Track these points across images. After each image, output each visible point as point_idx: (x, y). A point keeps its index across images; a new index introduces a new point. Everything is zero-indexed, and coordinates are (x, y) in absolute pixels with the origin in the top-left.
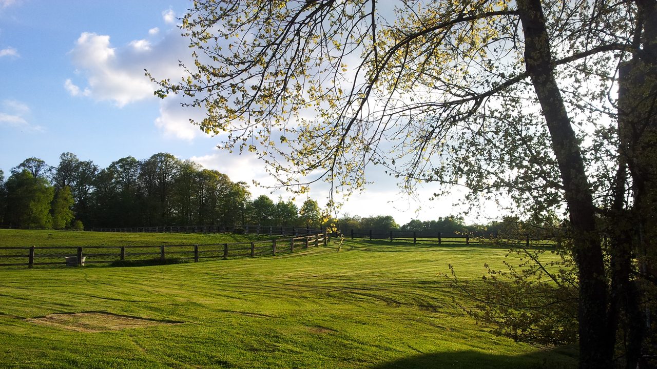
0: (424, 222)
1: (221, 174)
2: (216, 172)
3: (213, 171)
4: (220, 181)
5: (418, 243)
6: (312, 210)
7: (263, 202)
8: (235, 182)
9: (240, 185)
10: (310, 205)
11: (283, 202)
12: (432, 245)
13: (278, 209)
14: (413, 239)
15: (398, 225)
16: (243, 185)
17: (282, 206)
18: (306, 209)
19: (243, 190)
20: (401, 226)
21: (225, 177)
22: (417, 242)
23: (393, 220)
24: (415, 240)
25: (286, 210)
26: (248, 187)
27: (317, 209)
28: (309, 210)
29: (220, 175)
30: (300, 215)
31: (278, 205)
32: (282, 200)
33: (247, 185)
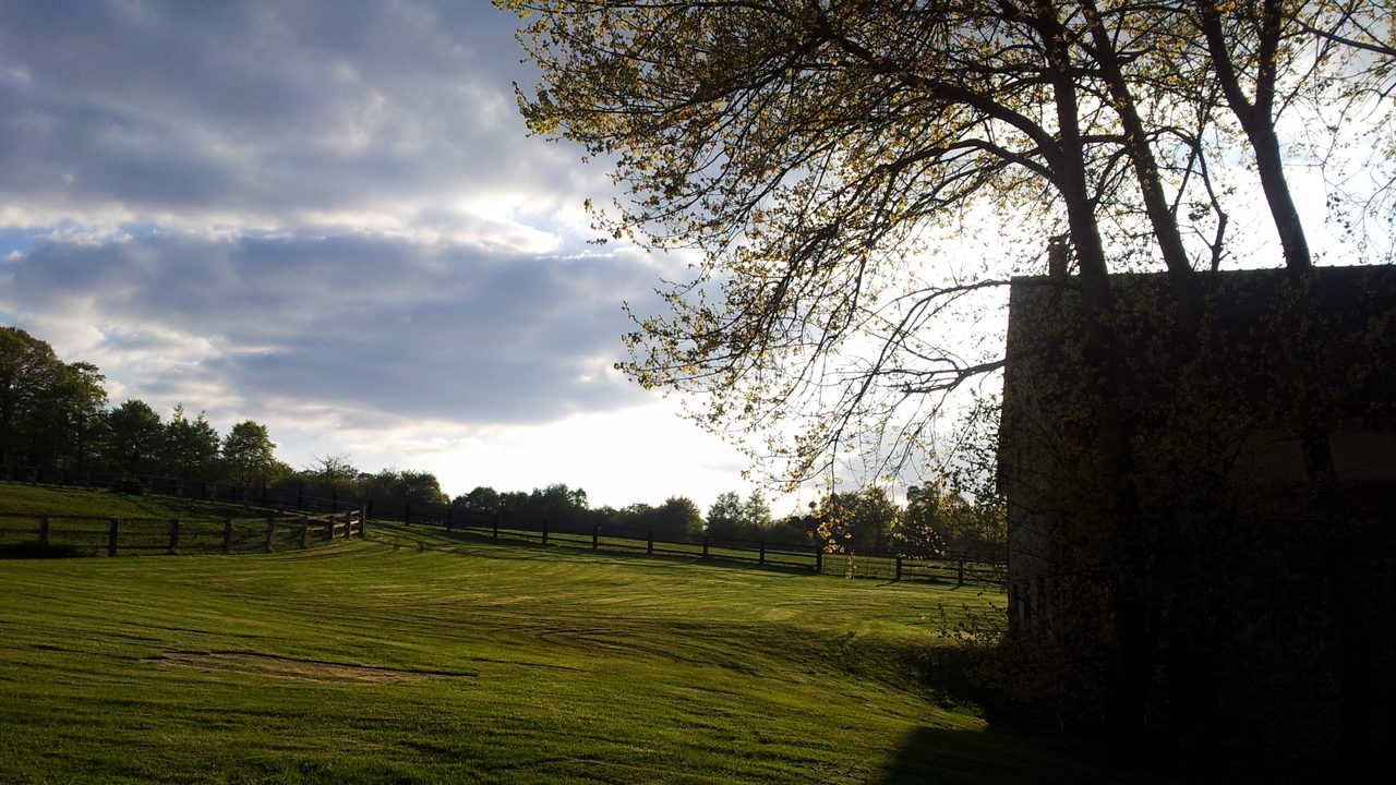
0: (503, 494)
1: (33, 340)
2: (22, 334)
3: (13, 329)
4: (31, 356)
5: (552, 545)
6: (253, 446)
7: (135, 416)
8: (68, 362)
9: (81, 370)
10: (249, 435)
11: (185, 420)
12: (581, 551)
13: (171, 437)
14: (541, 534)
15: (446, 496)
16: (87, 373)
17: (180, 429)
18: (239, 442)
19: (86, 383)
20: (452, 498)
21: (43, 348)
22: (549, 542)
23: (436, 485)
24: (545, 538)
25: (192, 437)
26: (100, 378)
27: (265, 445)
28: (246, 446)
29: (31, 342)
30: (222, 456)
31: (173, 428)
32: (182, 417)
33: (99, 373)
